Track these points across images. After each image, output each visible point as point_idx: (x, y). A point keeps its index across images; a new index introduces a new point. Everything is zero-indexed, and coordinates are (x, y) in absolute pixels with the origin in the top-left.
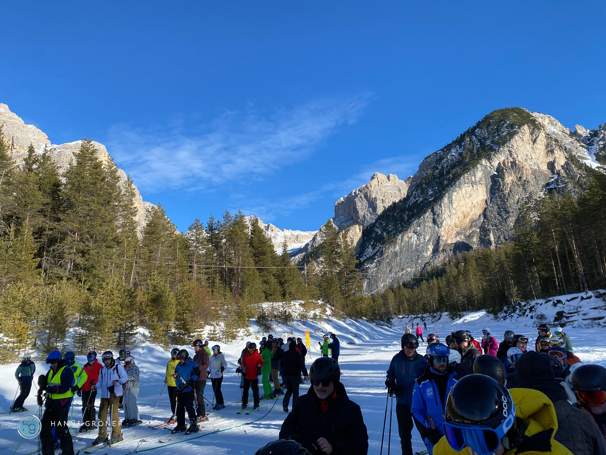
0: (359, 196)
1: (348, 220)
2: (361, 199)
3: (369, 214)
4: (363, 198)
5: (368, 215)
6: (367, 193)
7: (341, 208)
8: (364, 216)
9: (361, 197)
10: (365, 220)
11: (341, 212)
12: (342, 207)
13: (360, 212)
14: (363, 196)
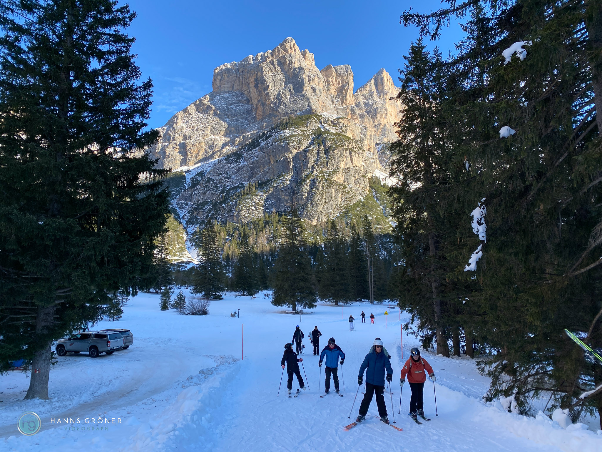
0: (268, 61)
1: (239, 102)
2: (271, 66)
3: (288, 94)
4: (277, 66)
5: (285, 95)
6: (284, 57)
7: (227, 79)
8: (279, 95)
9: (272, 63)
10: (280, 102)
11: (226, 86)
12: (228, 77)
13: (270, 87)
14: (275, 62)
